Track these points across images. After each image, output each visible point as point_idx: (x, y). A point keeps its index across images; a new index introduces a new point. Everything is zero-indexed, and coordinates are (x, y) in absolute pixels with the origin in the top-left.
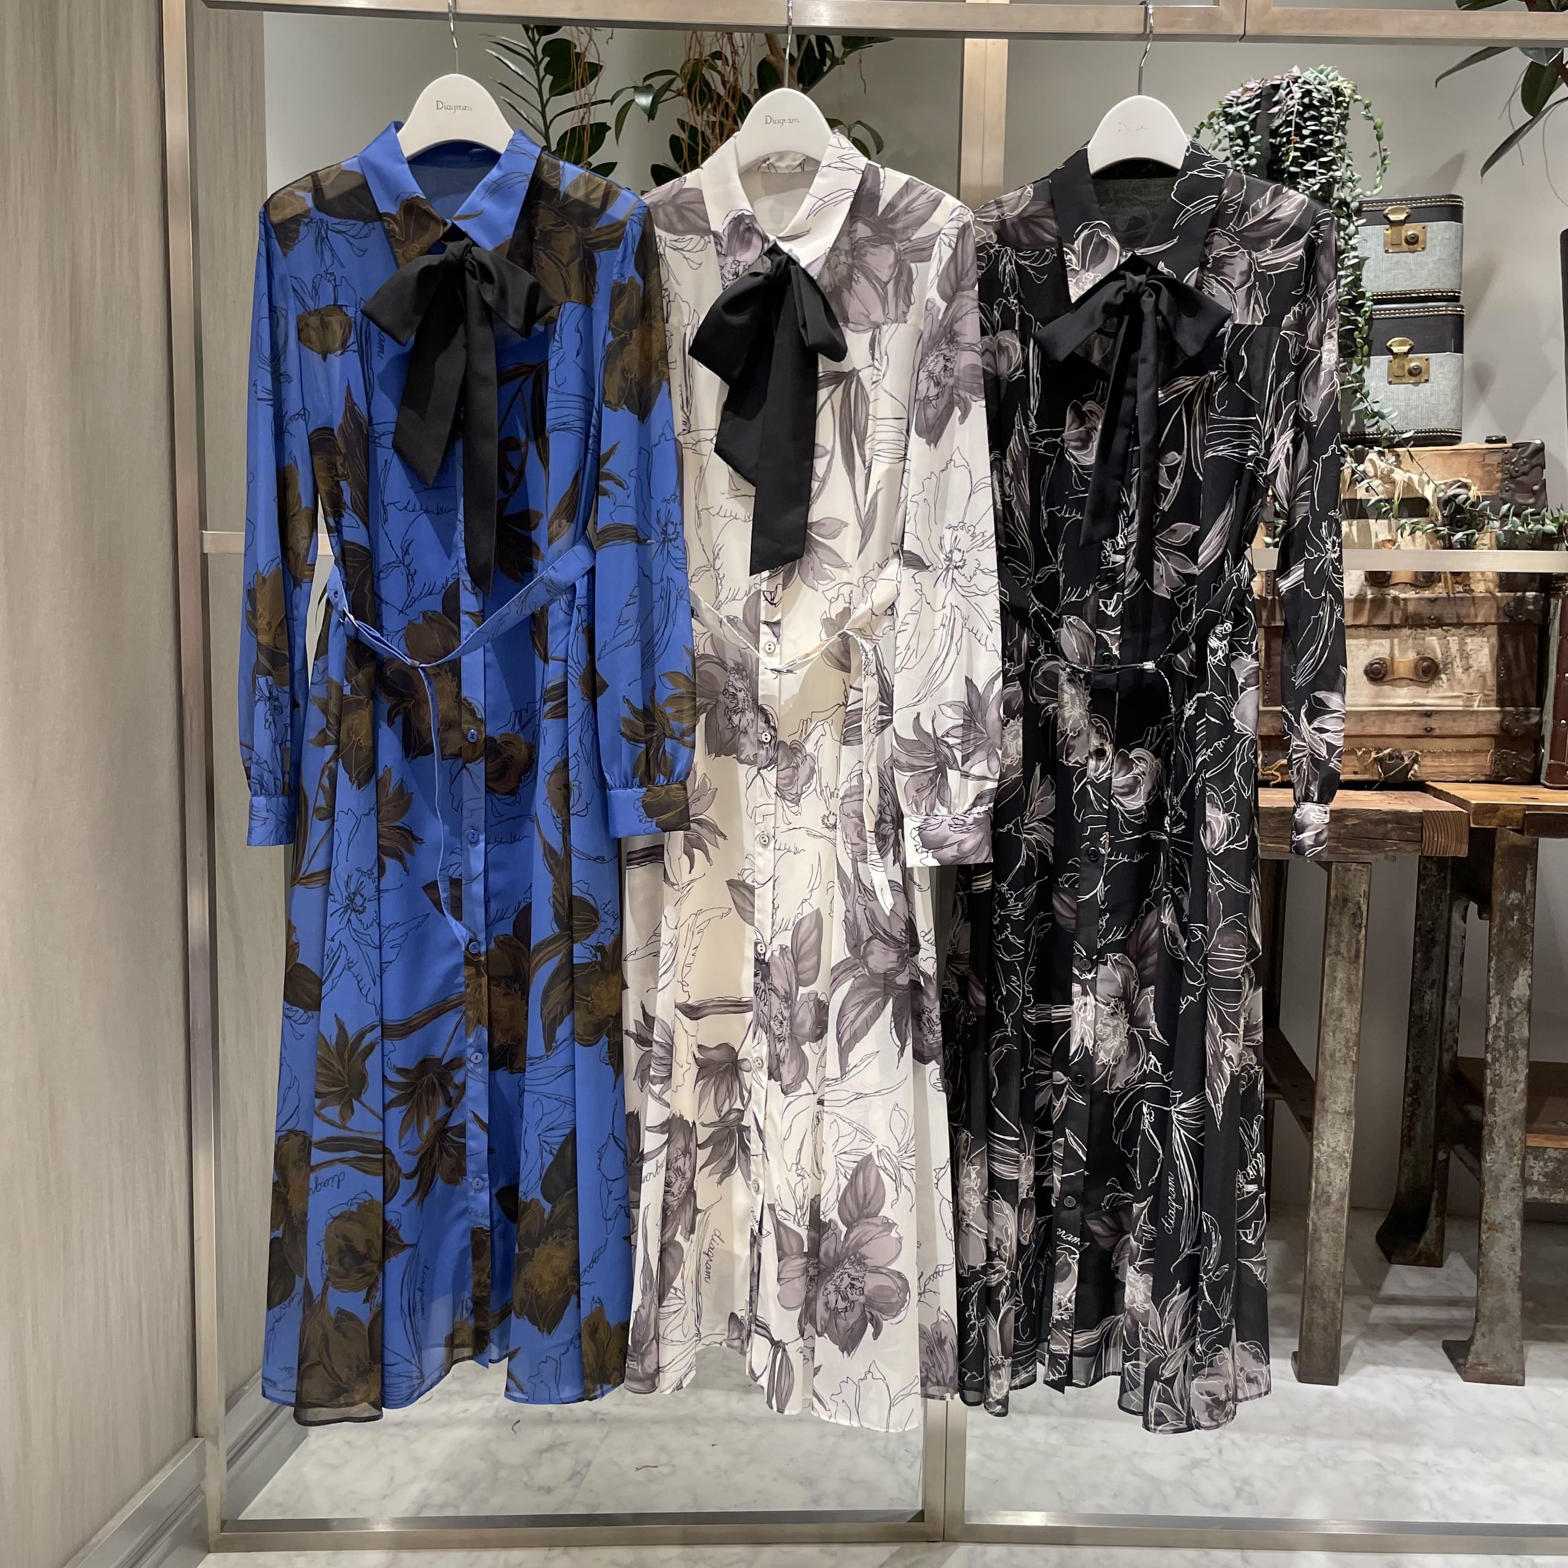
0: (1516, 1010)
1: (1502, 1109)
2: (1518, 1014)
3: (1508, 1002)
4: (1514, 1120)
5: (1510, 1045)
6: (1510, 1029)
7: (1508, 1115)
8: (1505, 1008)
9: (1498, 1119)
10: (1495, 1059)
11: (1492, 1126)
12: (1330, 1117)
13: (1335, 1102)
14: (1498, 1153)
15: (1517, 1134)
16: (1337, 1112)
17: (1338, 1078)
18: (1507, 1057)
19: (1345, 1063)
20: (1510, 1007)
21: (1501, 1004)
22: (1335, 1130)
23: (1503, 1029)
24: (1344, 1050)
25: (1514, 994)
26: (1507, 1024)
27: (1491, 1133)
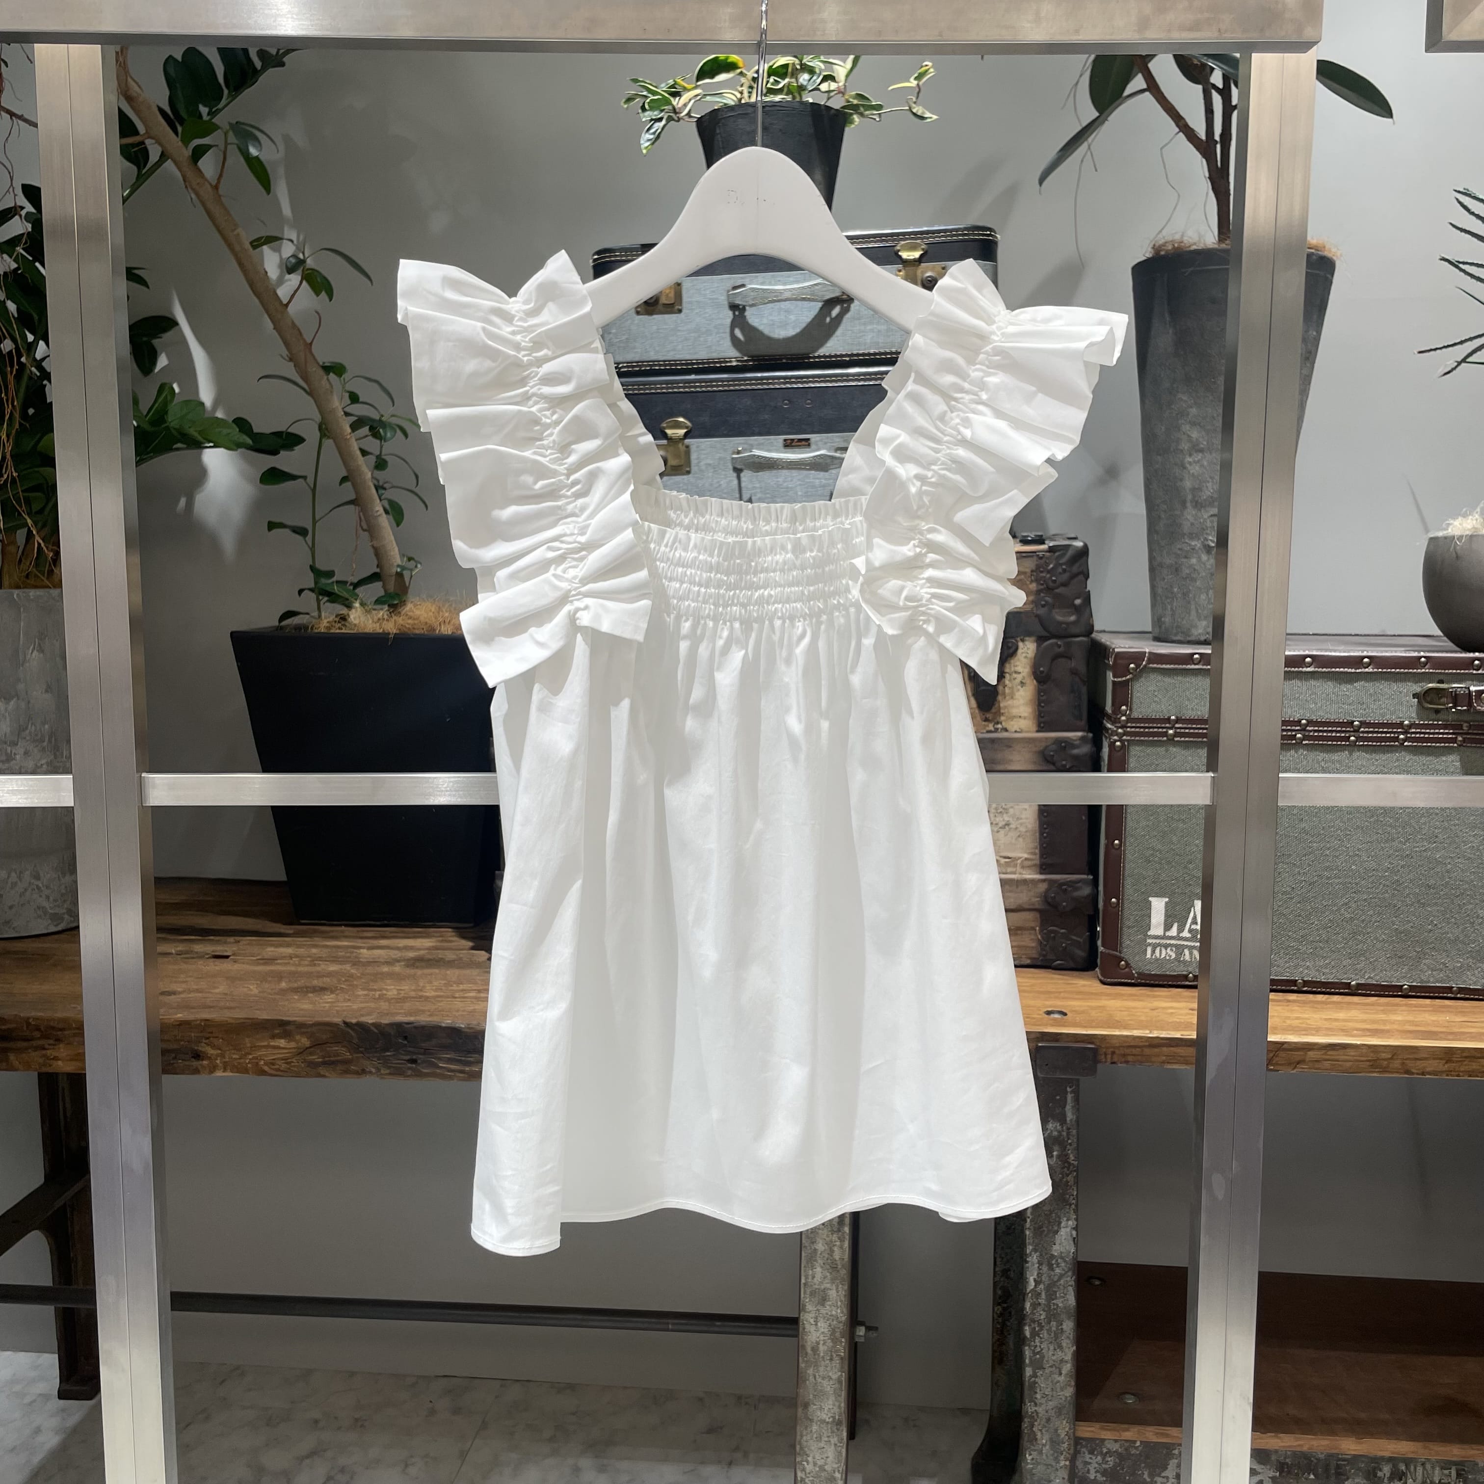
0: (1058, 1271)
1: (1045, 1396)
2: (1061, 1276)
3: (1048, 1261)
4: (1059, 1411)
5: (1052, 1315)
6: (1051, 1296)
7: (1051, 1404)
8: (1045, 1268)
9: (1040, 1410)
10: (1034, 1334)
11: (1033, 1418)
12: (815, 1428)
13: (821, 1409)
14: (1040, 1452)
15: (1064, 1427)
16: (823, 1421)
17: (823, 1378)
18: (1049, 1331)
19: (831, 1360)
20: (1051, 1267)
21: (1040, 1263)
22: (822, 1445)
23: (1043, 1296)
24: (830, 1343)
25: (1056, 1250)
26: (1048, 1288)
27: (1032, 1426)
